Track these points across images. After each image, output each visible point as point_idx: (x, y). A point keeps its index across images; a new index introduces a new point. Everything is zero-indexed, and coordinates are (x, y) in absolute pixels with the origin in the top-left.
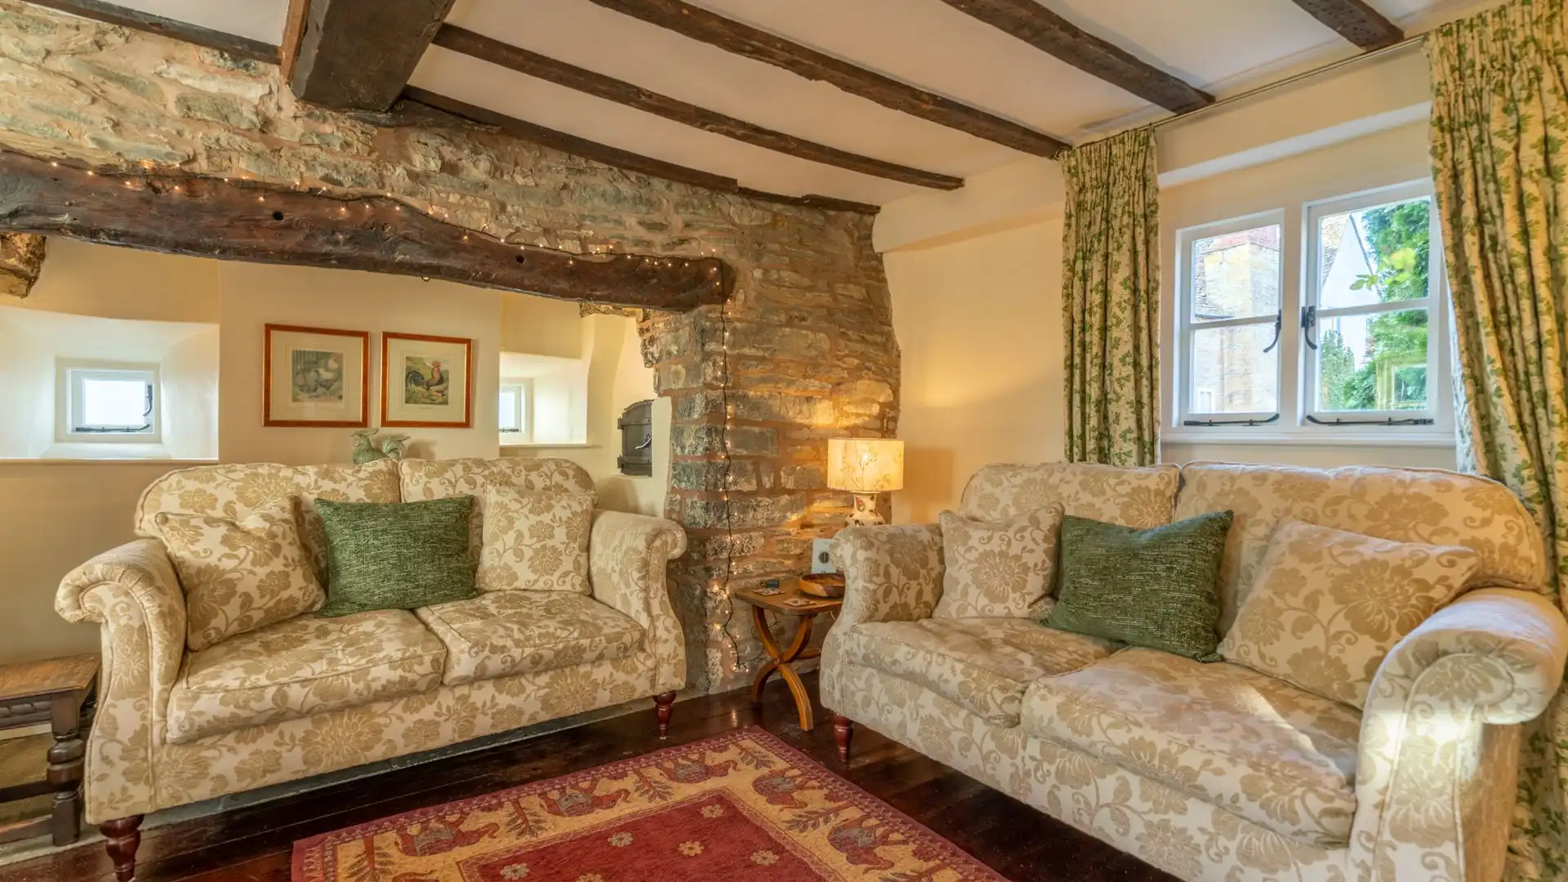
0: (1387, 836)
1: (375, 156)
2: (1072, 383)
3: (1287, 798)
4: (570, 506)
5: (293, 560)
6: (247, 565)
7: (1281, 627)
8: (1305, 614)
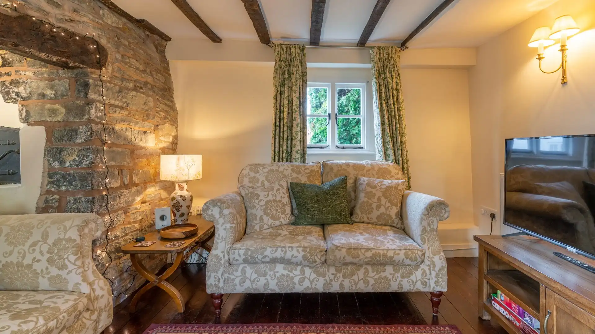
0: (432, 256)
2: (275, 133)
3: (415, 255)
7: (373, 208)
8: (378, 203)
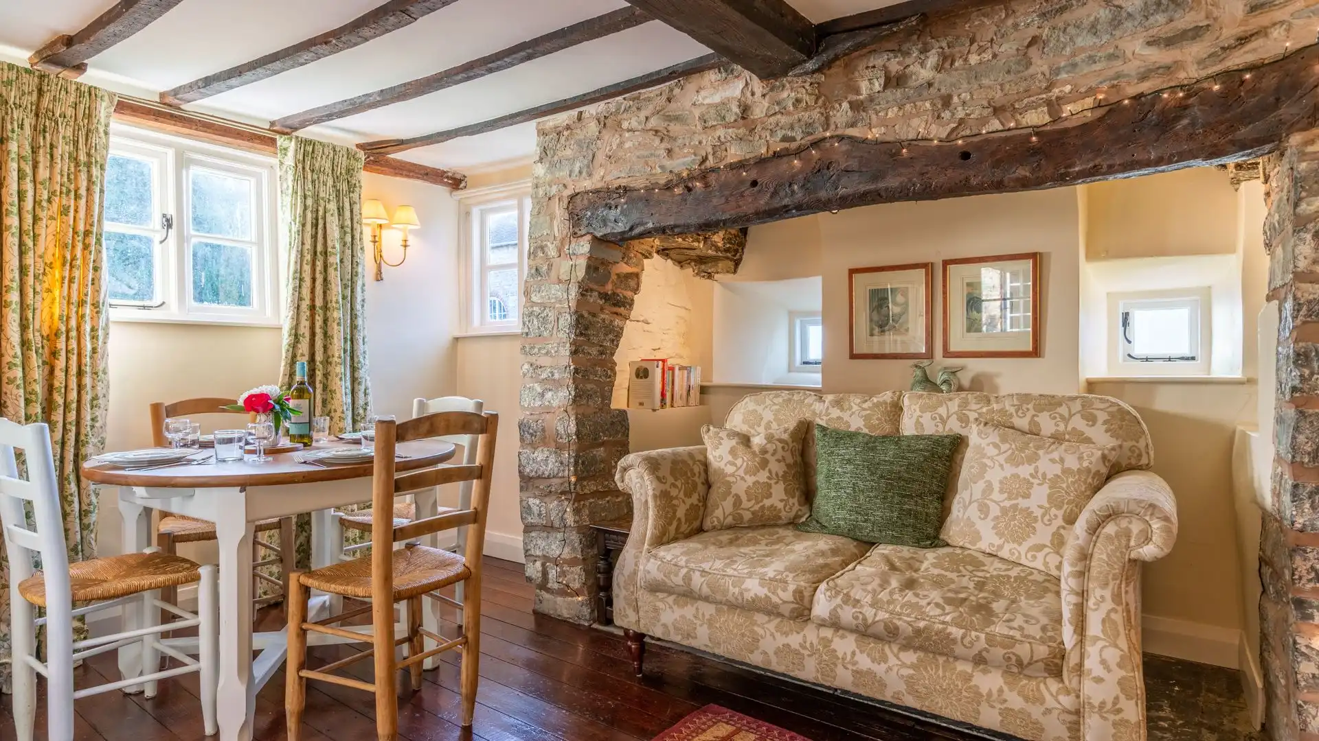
1: (820, 102)
4: (1062, 460)
5: (777, 475)
6: (741, 472)
